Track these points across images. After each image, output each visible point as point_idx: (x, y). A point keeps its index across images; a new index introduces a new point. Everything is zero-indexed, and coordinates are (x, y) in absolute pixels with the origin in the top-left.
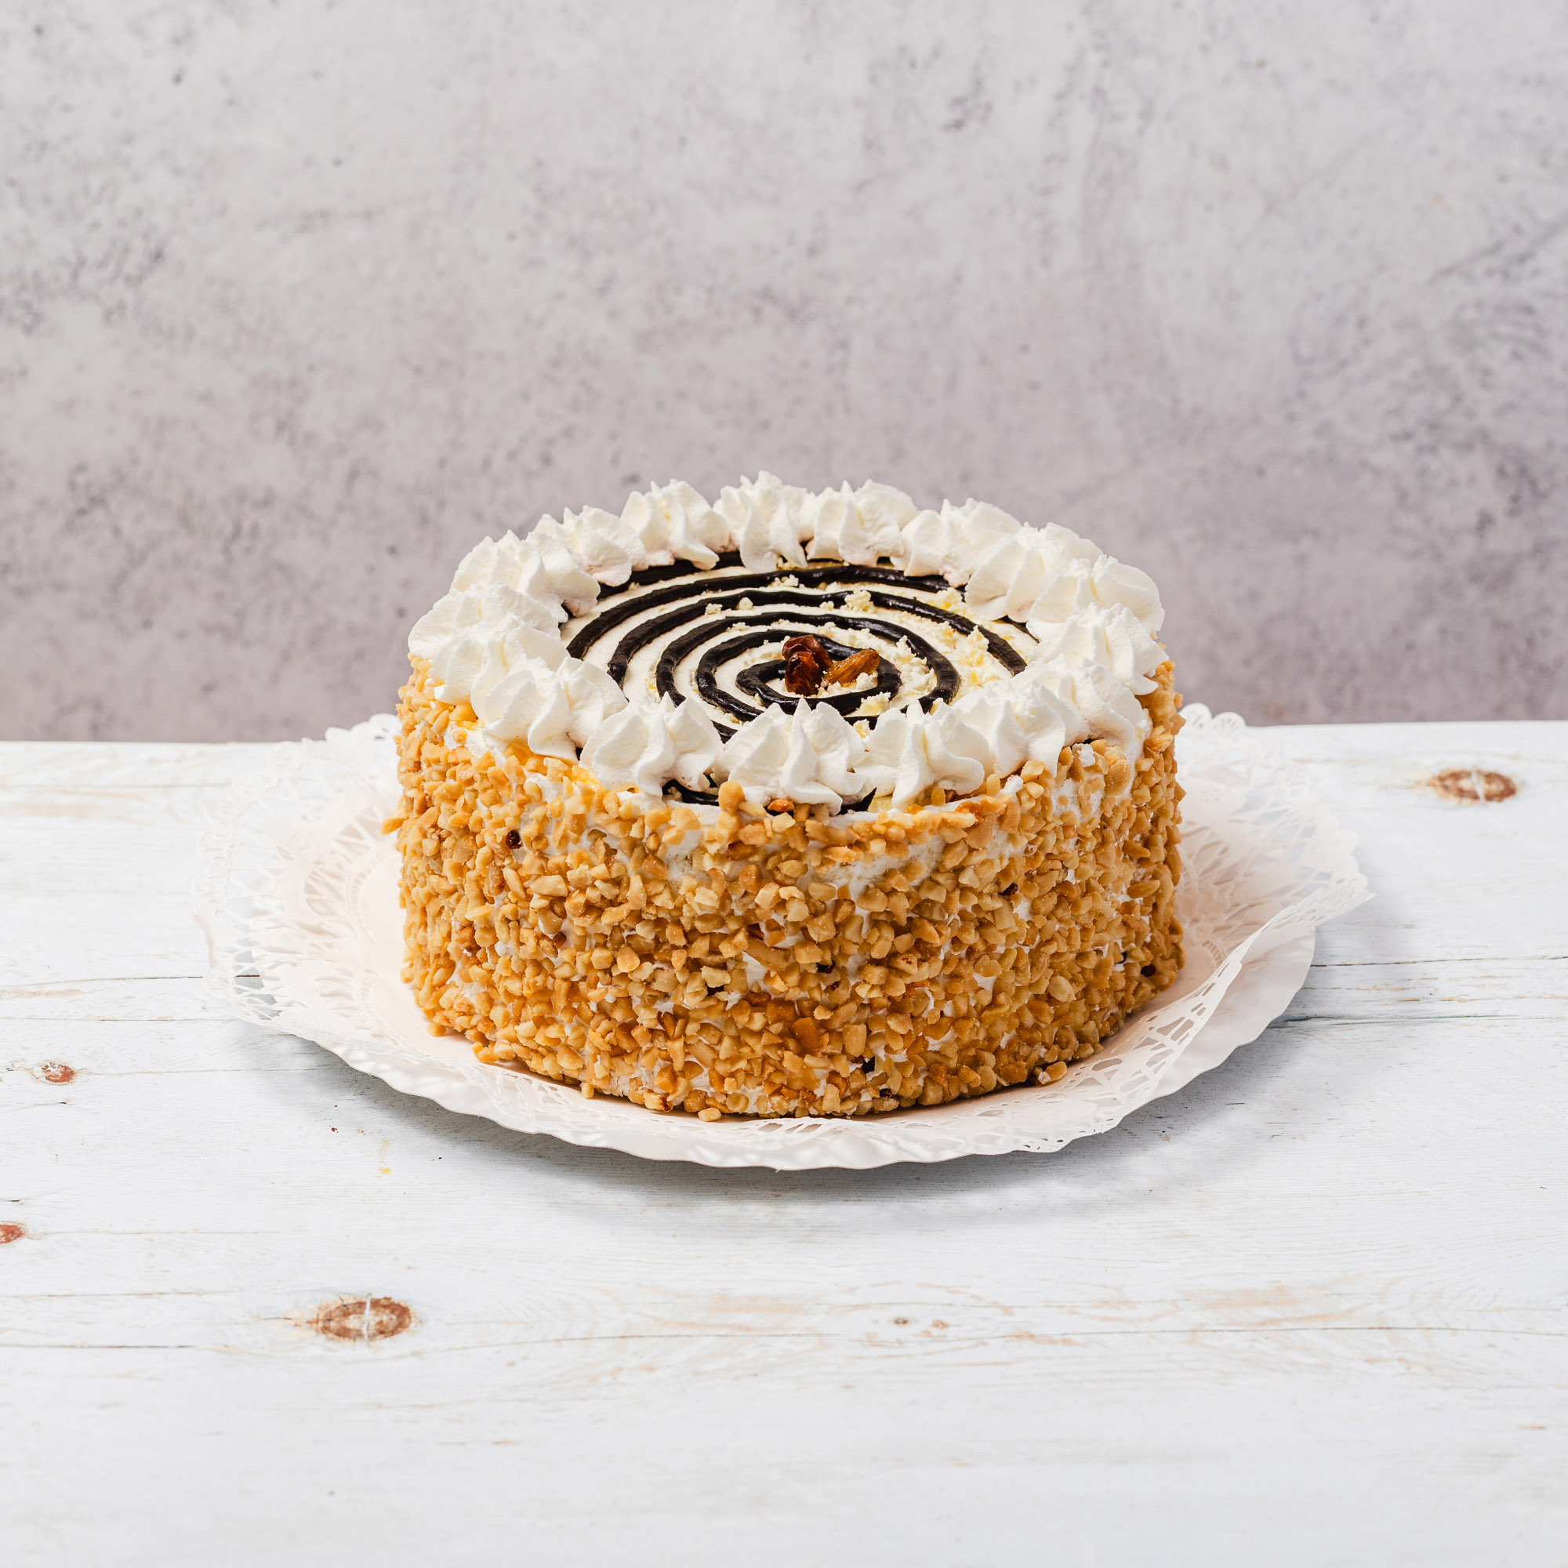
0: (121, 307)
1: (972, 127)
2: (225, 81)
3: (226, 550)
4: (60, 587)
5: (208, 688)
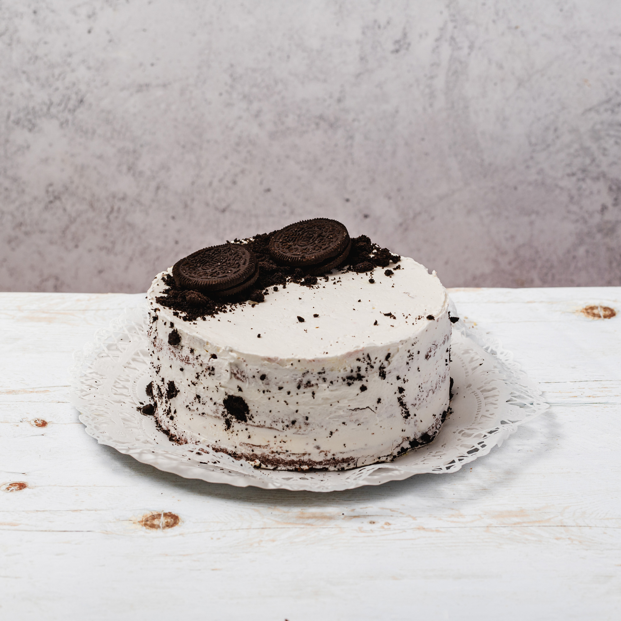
0: (67, 121)
1: (402, 52)
2: (108, 32)
3: (108, 217)
4: (42, 232)
5: (100, 272)
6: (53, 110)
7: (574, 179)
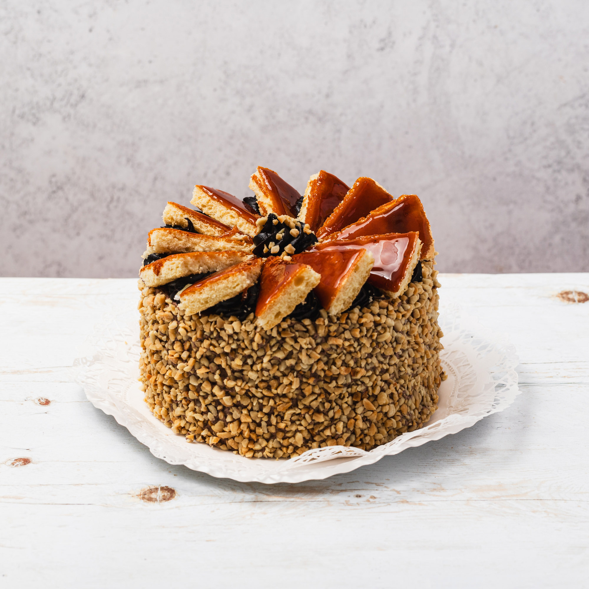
0: (69, 116)
1: (387, 50)
2: (108, 31)
3: (108, 206)
4: (46, 220)
5: (101, 258)
6: (56, 105)
7: (550, 170)
